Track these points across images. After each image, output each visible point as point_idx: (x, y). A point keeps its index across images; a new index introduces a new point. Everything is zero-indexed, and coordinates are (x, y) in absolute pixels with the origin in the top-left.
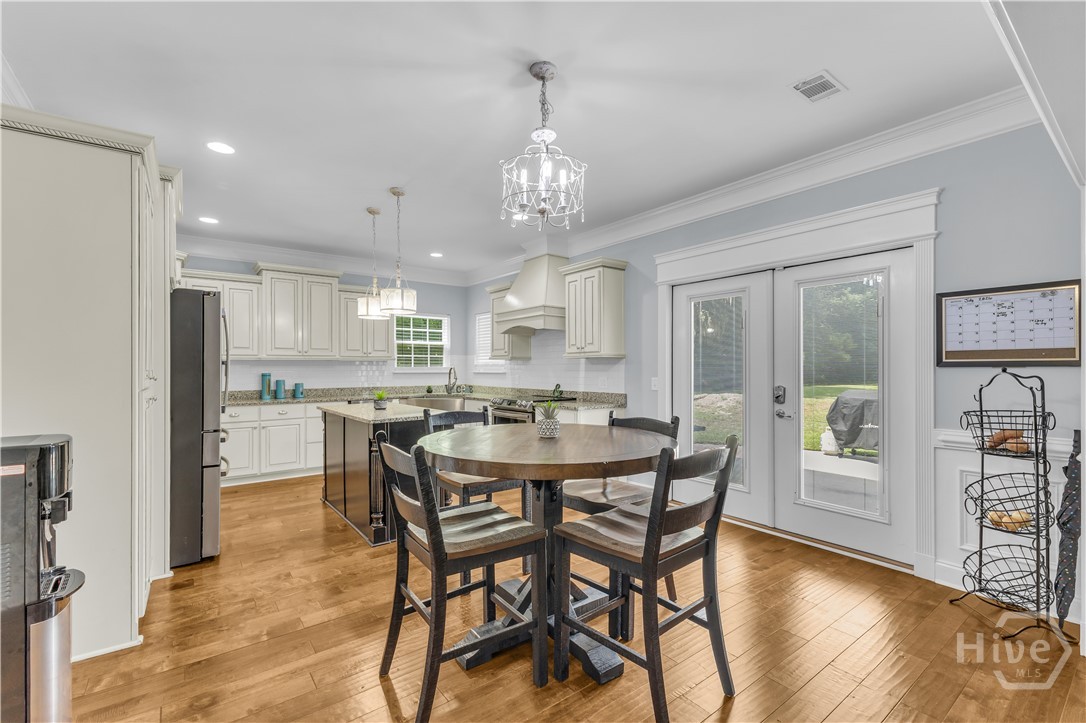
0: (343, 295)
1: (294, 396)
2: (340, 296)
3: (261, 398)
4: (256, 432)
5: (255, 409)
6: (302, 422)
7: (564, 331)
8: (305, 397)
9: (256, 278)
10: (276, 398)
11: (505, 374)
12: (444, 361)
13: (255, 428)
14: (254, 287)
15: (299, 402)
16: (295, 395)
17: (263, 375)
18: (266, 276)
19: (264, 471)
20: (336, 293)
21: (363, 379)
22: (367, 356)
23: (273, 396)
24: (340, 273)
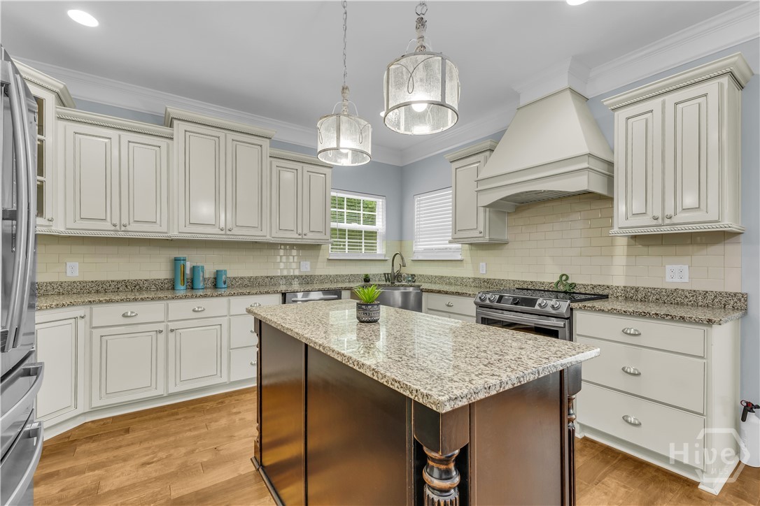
0: (276, 162)
1: (215, 286)
2: (271, 163)
3: (173, 288)
4: (161, 337)
5: (160, 305)
6: (224, 321)
7: (612, 199)
8: (228, 287)
9: (165, 130)
10: (192, 288)
11: (461, 261)
12: (378, 247)
13: (161, 332)
14: (163, 143)
15: (221, 295)
16: (216, 284)
17: (176, 260)
18: (179, 127)
19: (172, 390)
20: (267, 160)
21: (294, 266)
22: (302, 239)
23: (192, 286)
24: (272, 132)
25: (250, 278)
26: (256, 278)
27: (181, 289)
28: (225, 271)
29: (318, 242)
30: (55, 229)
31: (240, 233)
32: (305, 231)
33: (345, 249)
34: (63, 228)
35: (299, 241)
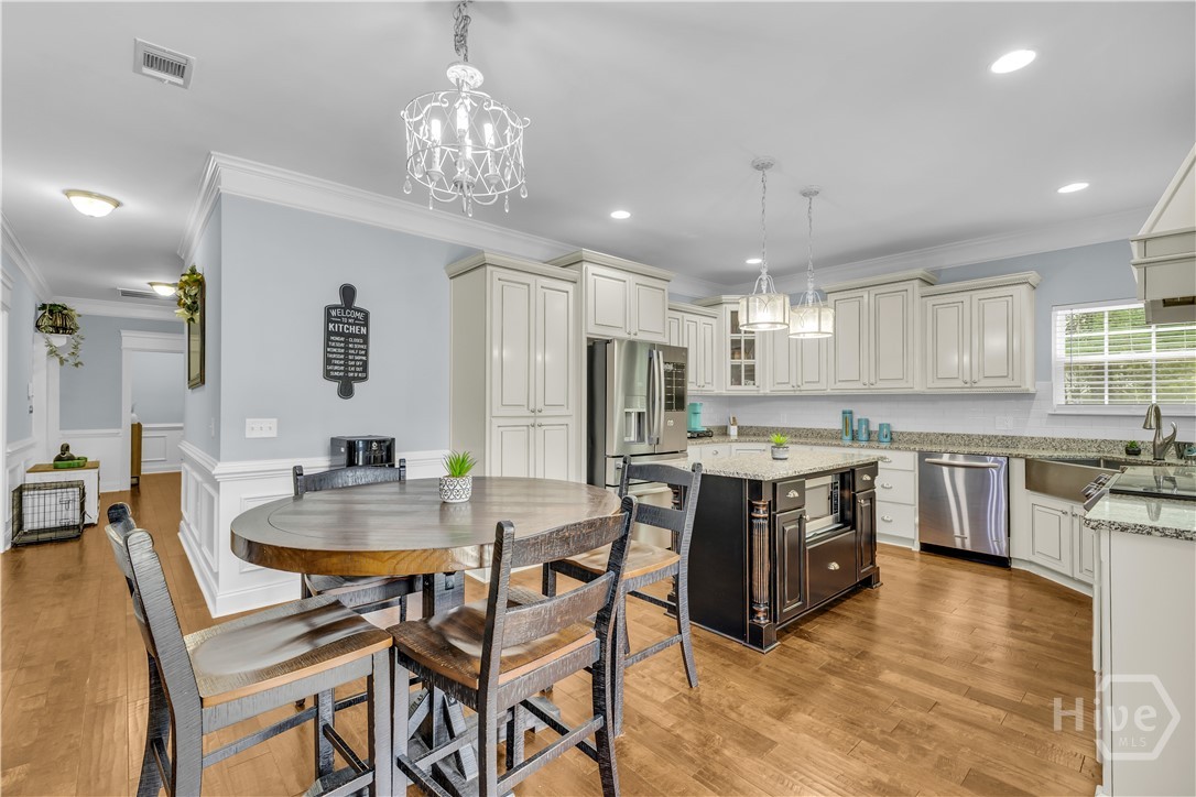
0: (931, 301)
2: (926, 303)
3: (842, 438)
10: (857, 440)
16: (879, 438)
17: (843, 412)
22: (972, 387)
23: (854, 438)
24: (919, 272)
26: (927, 435)
27: (847, 440)
28: (889, 425)
29: (1000, 391)
30: (762, 392)
31: (883, 387)
32: (975, 378)
33: (1103, 397)
34: (768, 391)
35: (966, 391)
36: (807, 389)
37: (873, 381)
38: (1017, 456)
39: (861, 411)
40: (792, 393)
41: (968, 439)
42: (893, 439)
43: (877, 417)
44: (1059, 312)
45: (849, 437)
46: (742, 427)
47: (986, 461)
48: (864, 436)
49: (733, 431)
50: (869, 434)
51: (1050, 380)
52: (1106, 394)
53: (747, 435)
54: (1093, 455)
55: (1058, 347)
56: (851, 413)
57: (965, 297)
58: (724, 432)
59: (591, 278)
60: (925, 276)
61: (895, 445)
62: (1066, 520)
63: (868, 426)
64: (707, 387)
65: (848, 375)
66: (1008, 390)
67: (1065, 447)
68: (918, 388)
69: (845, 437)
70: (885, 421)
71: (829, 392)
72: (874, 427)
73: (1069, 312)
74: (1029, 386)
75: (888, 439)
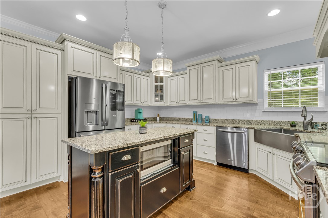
0: (222, 69)
14: (186, 75)
18: (188, 69)
22: (235, 101)
23: (197, 121)
24: (217, 57)
25: (219, 119)
26: (221, 120)
27: (194, 122)
28: (208, 116)
29: (245, 103)
30: (166, 105)
31: (205, 102)
32: (237, 97)
33: (281, 105)
34: (168, 104)
35: (234, 103)
36: (181, 103)
37: (202, 100)
38: (251, 128)
39: (200, 111)
40: (176, 105)
41: (235, 121)
42: (209, 121)
43: (204, 113)
44: (266, 73)
45: (195, 121)
46: (161, 117)
47: (241, 130)
48: (200, 121)
49: (158, 119)
50: (202, 119)
51: (263, 98)
52: (283, 104)
53: (164, 120)
54: (279, 127)
55: (266, 86)
56: (196, 112)
57: (233, 66)
58: (155, 119)
59: (70, 49)
60: (220, 59)
61: (211, 124)
62: (270, 156)
63: (201, 117)
64: (145, 103)
65: (193, 98)
66: (248, 102)
67: (268, 124)
68: (217, 102)
69: (194, 121)
70: (207, 115)
71: (187, 104)
72: (204, 117)
73: (269, 72)
74: (255, 100)
75: (208, 122)
